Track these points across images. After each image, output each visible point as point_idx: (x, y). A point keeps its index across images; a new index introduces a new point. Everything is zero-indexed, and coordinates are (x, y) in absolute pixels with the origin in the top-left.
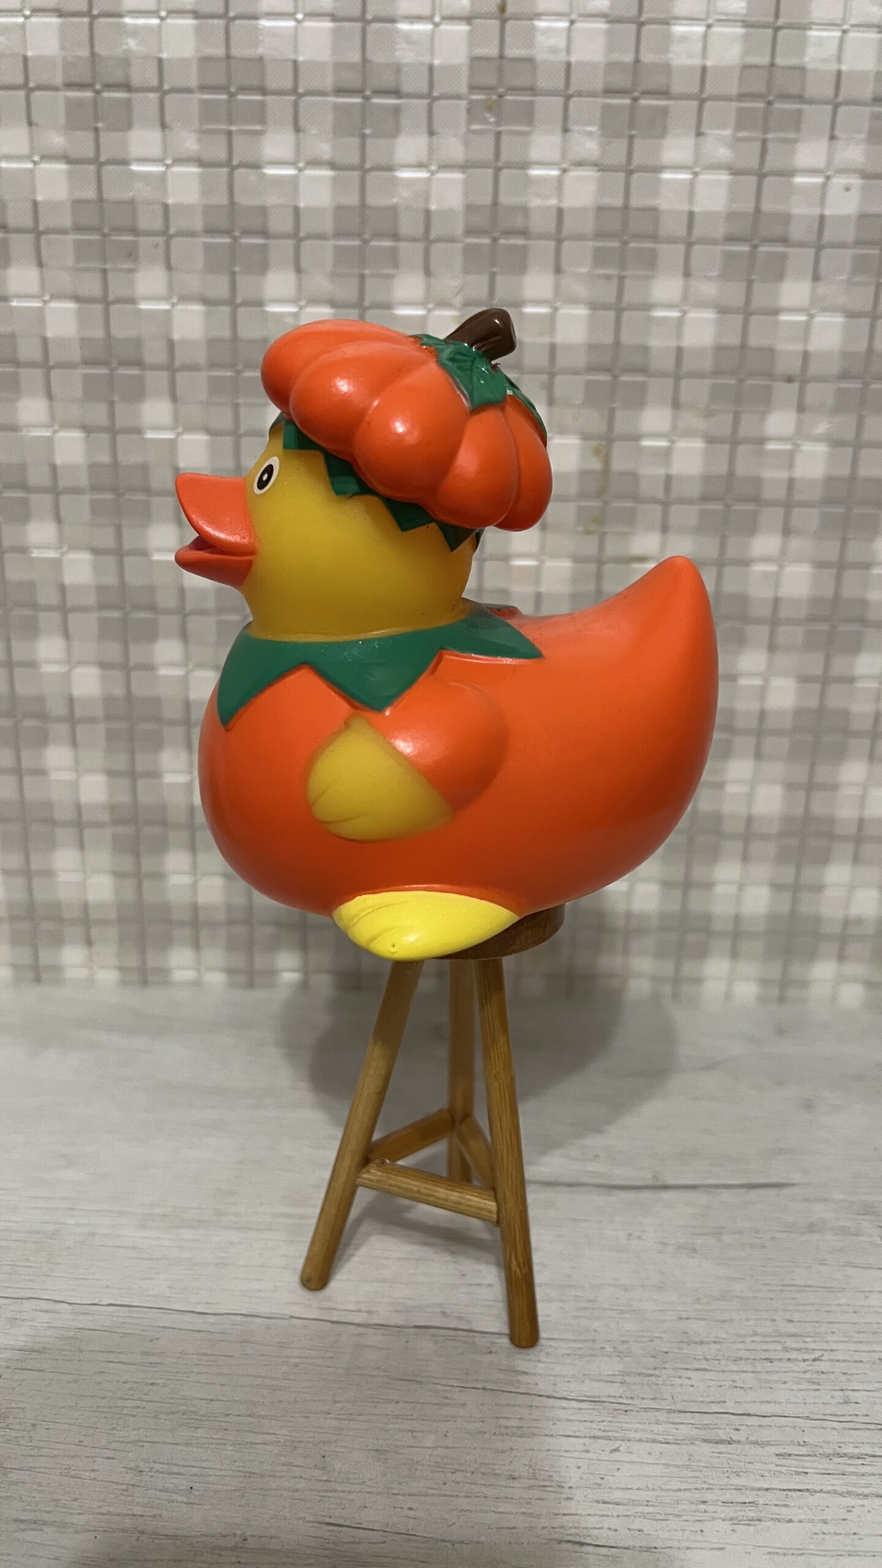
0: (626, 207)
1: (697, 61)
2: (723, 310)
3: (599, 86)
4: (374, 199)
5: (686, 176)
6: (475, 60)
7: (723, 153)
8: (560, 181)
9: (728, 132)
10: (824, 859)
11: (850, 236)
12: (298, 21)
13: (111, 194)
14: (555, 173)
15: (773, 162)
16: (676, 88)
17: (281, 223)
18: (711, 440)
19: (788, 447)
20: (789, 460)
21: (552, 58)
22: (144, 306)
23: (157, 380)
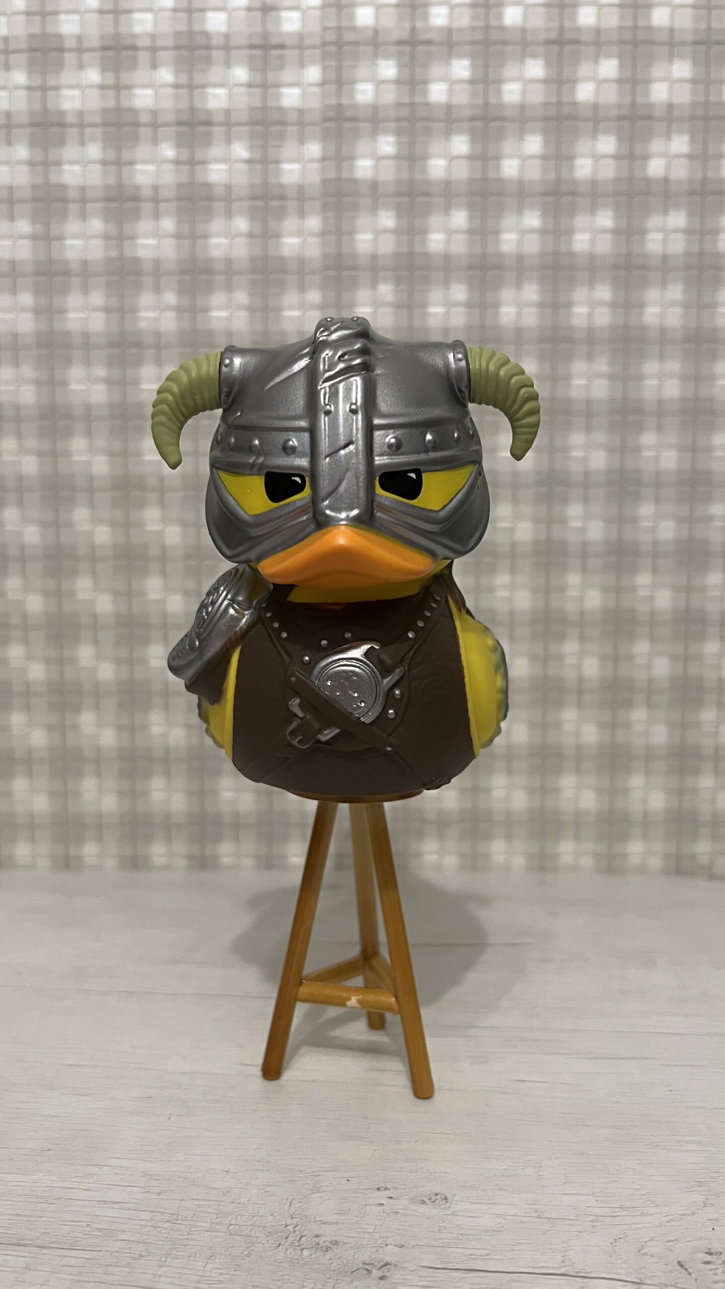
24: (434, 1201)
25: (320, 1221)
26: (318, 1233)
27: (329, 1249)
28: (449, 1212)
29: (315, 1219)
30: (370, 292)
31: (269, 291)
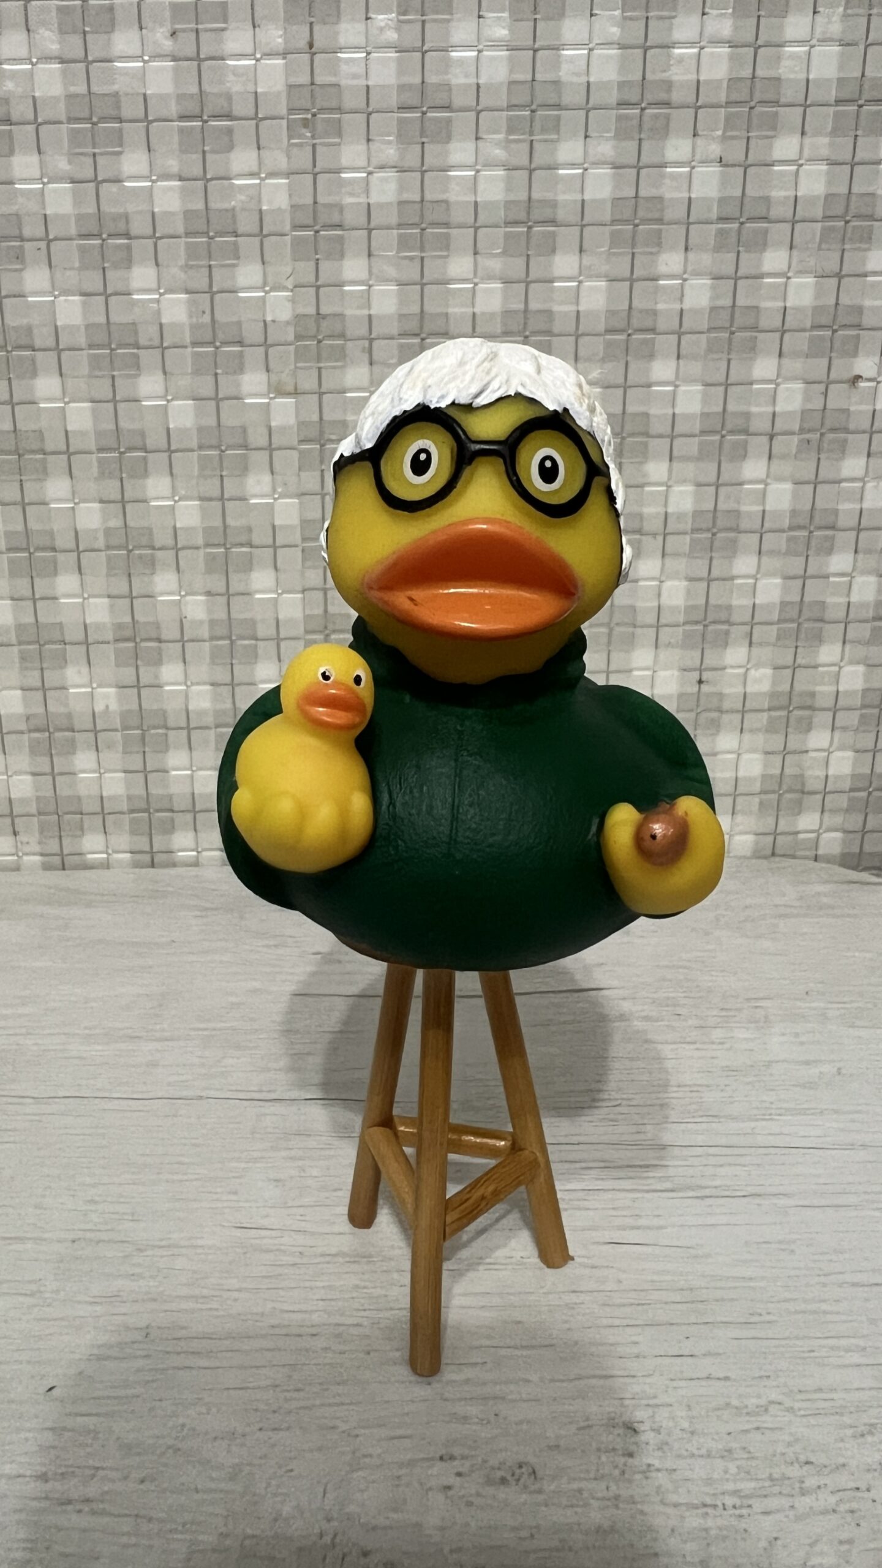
0: (423, 200)
1: (472, 80)
3: (393, 102)
4: (216, 204)
5: (469, 173)
6: (291, 87)
7: (499, 153)
8: (367, 181)
9: (501, 136)
11: (607, 216)
12: (145, 62)
14: (362, 175)
15: (539, 158)
16: (457, 102)
17: (139, 226)
21: (355, 82)
22: (32, 299)
23: (46, 360)
30: (360, 26)
31: (200, 27)
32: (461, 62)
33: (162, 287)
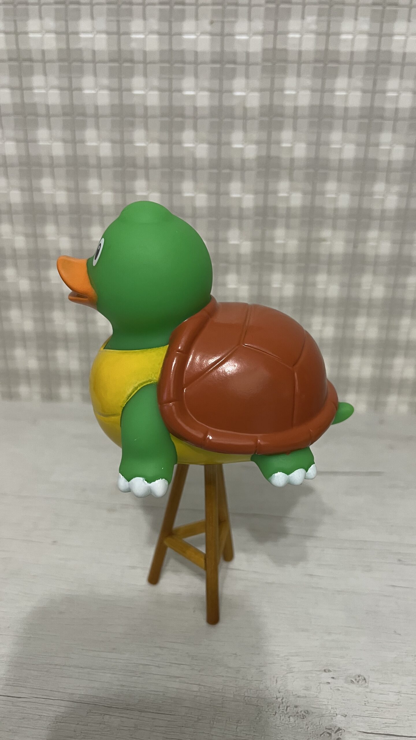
0: (321, 106)
1: (349, 49)
2: (358, 144)
3: (312, 58)
4: (226, 103)
5: (344, 93)
7: (359, 84)
8: (296, 96)
10: (394, 355)
11: (407, 115)
12: (198, 36)
13: (126, 102)
14: (293, 92)
15: (378, 87)
16: (341, 60)
17: (189, 112)
18: (353, 194)
19: (381, 197)
20: (383, 201)
21: (294, 49)
22: (138, 144)
23: (141, 172)
24: (358, 682)
25: (296, 694)
26: (296, 704)
27: (304, 717)
28: (368, 690)
29: (292, 693)
30: (299, 22)
31: (226, 20)
32: (345, 40)
33: (197, 140)
